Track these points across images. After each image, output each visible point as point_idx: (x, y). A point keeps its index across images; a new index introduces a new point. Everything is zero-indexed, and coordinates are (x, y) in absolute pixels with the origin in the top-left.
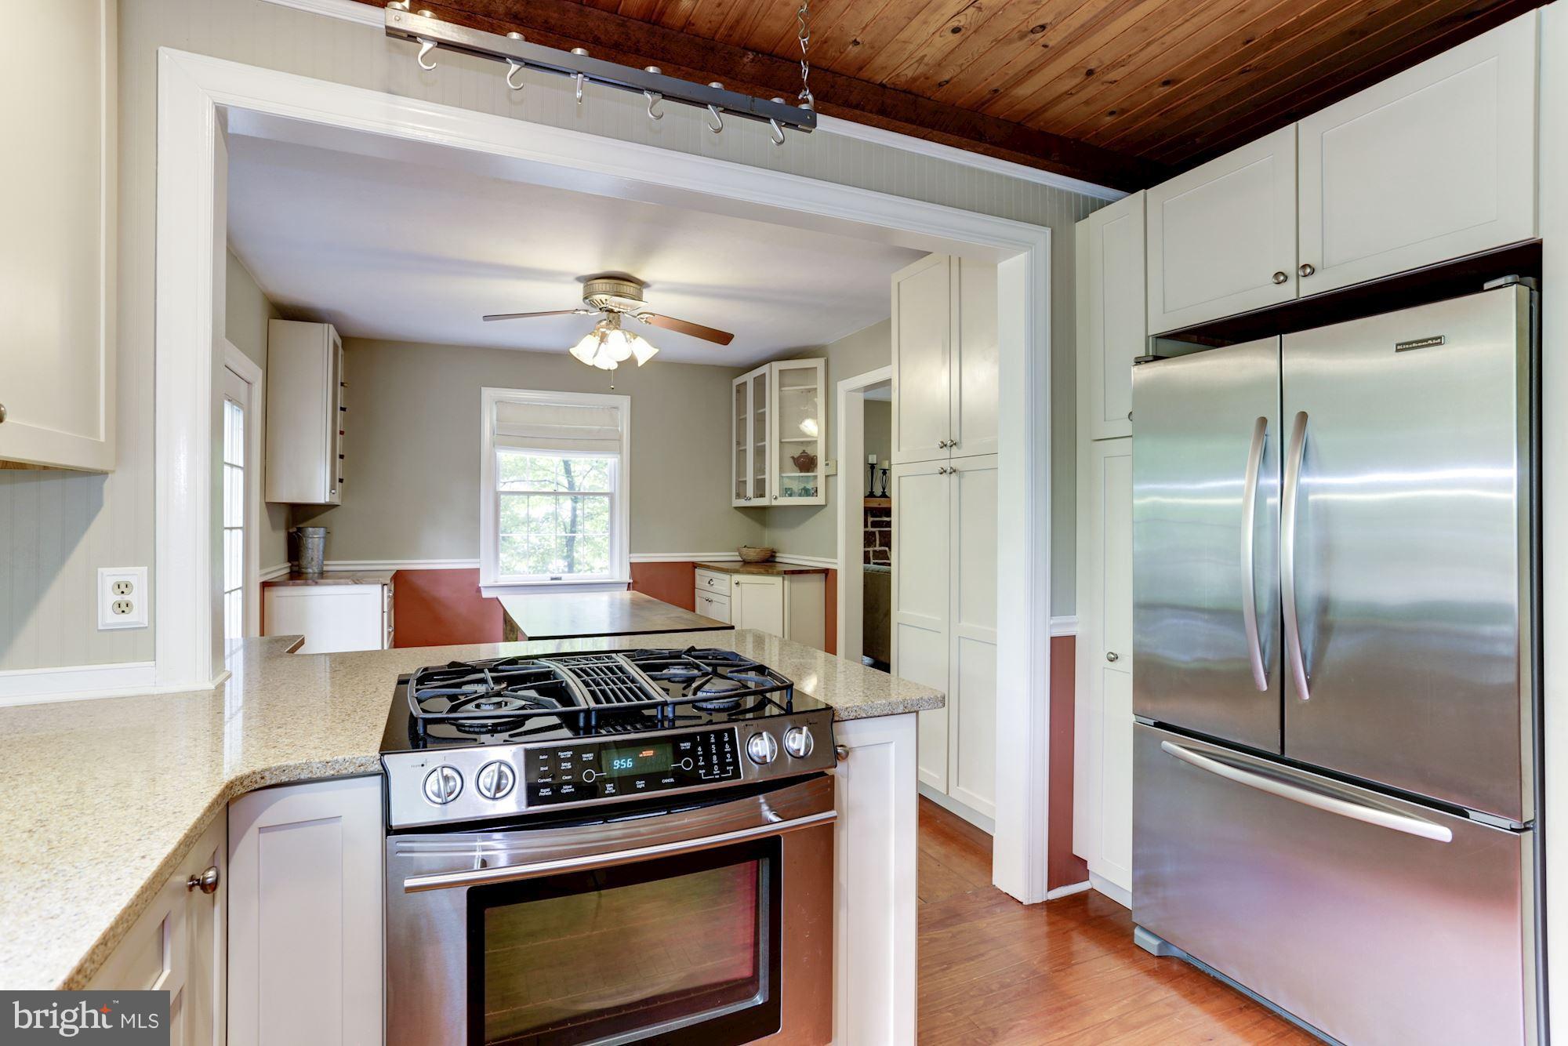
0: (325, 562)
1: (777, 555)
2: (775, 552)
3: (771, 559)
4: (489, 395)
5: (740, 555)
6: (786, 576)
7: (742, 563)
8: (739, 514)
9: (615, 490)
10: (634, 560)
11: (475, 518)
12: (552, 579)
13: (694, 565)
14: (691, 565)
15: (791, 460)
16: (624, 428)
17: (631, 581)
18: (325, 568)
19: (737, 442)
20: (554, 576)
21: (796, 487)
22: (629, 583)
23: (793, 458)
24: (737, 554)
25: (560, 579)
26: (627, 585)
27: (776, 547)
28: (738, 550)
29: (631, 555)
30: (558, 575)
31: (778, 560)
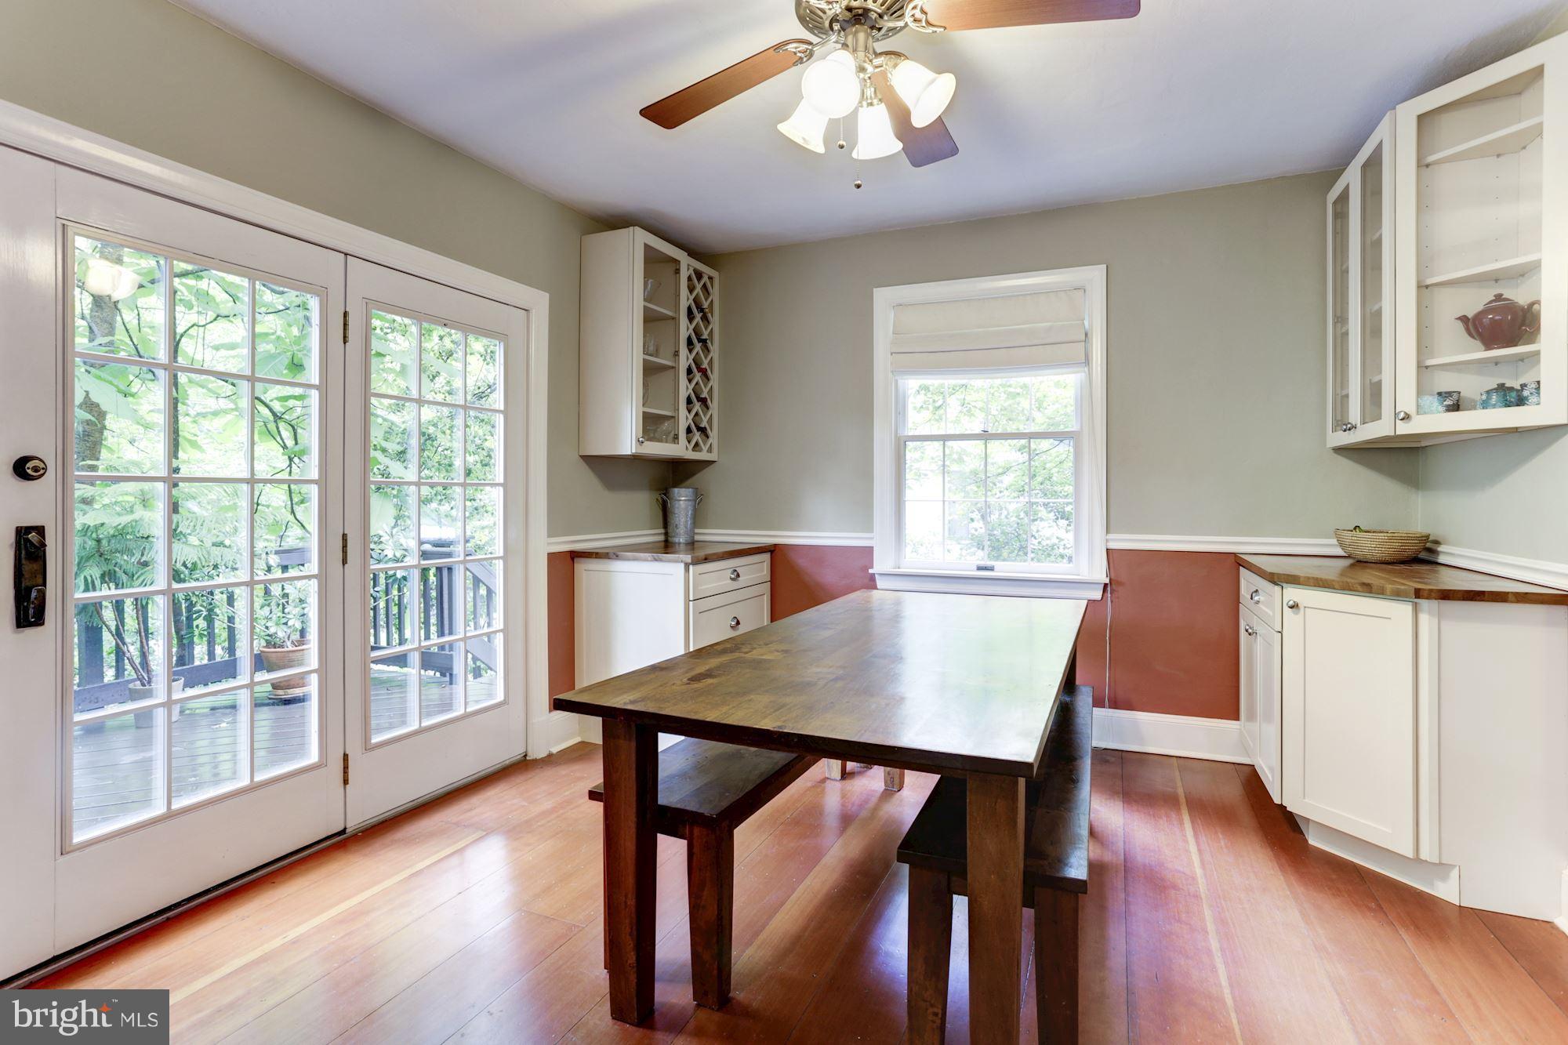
0: (697, 531)
1: (1440, 549)
2: (1437, 543)
3: (1423, 555)
4: (884, 298)
5: (1341, 545)
6: (1424, 603)
7: (1348, 562)
8: (1345, 464)
9: (1082, 427)
10: (1113, 545)
11: (866, 474)
12: (980, 568)
13: (1237, 562)
14: (1232, 558)
15: (1460, 325)
16: (1096, 321)
17: (1107, 581)
18: (697, 538)
19: (1335, 316)
20: (982, 563)
21: (1471, 386)
22: (1106, 585)
23: (1464, 319)
24: (1334, 541)
25: (991, 569)
26: (1103, 585)
27: (1434, 532)
28: (1337, 533)
29: (1110, 536)
30: (989, 563)
31: (1442, 559)
